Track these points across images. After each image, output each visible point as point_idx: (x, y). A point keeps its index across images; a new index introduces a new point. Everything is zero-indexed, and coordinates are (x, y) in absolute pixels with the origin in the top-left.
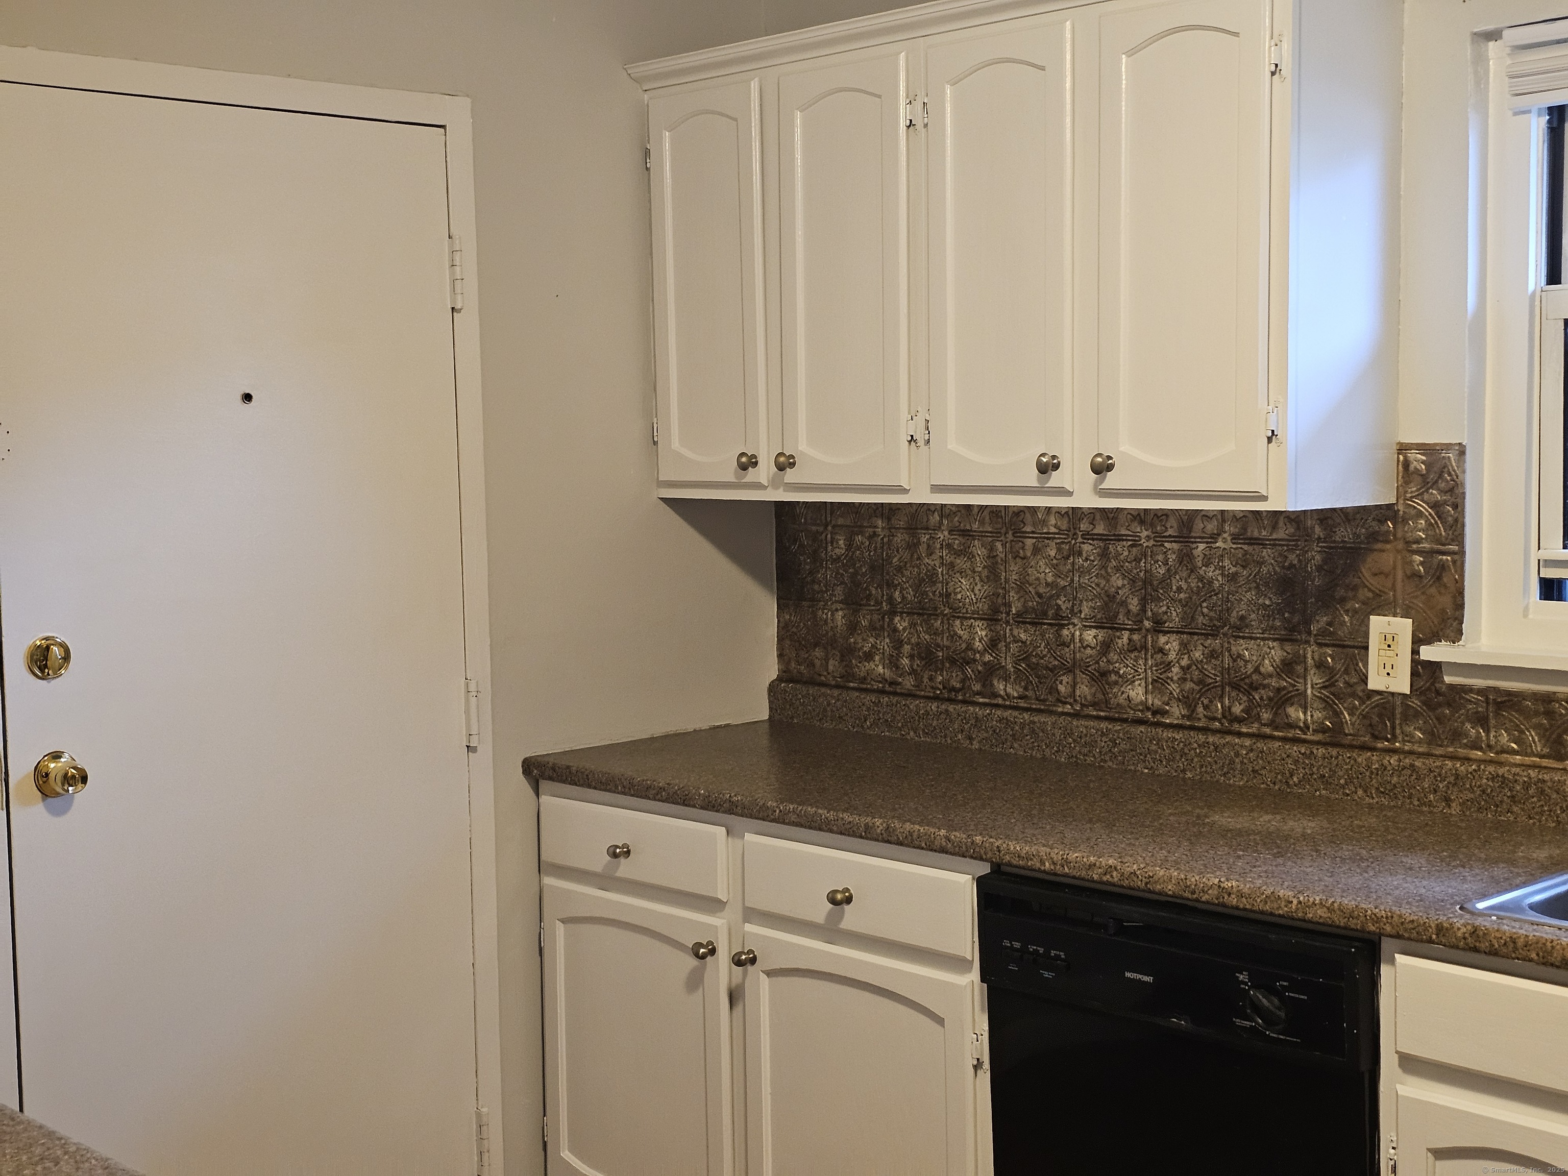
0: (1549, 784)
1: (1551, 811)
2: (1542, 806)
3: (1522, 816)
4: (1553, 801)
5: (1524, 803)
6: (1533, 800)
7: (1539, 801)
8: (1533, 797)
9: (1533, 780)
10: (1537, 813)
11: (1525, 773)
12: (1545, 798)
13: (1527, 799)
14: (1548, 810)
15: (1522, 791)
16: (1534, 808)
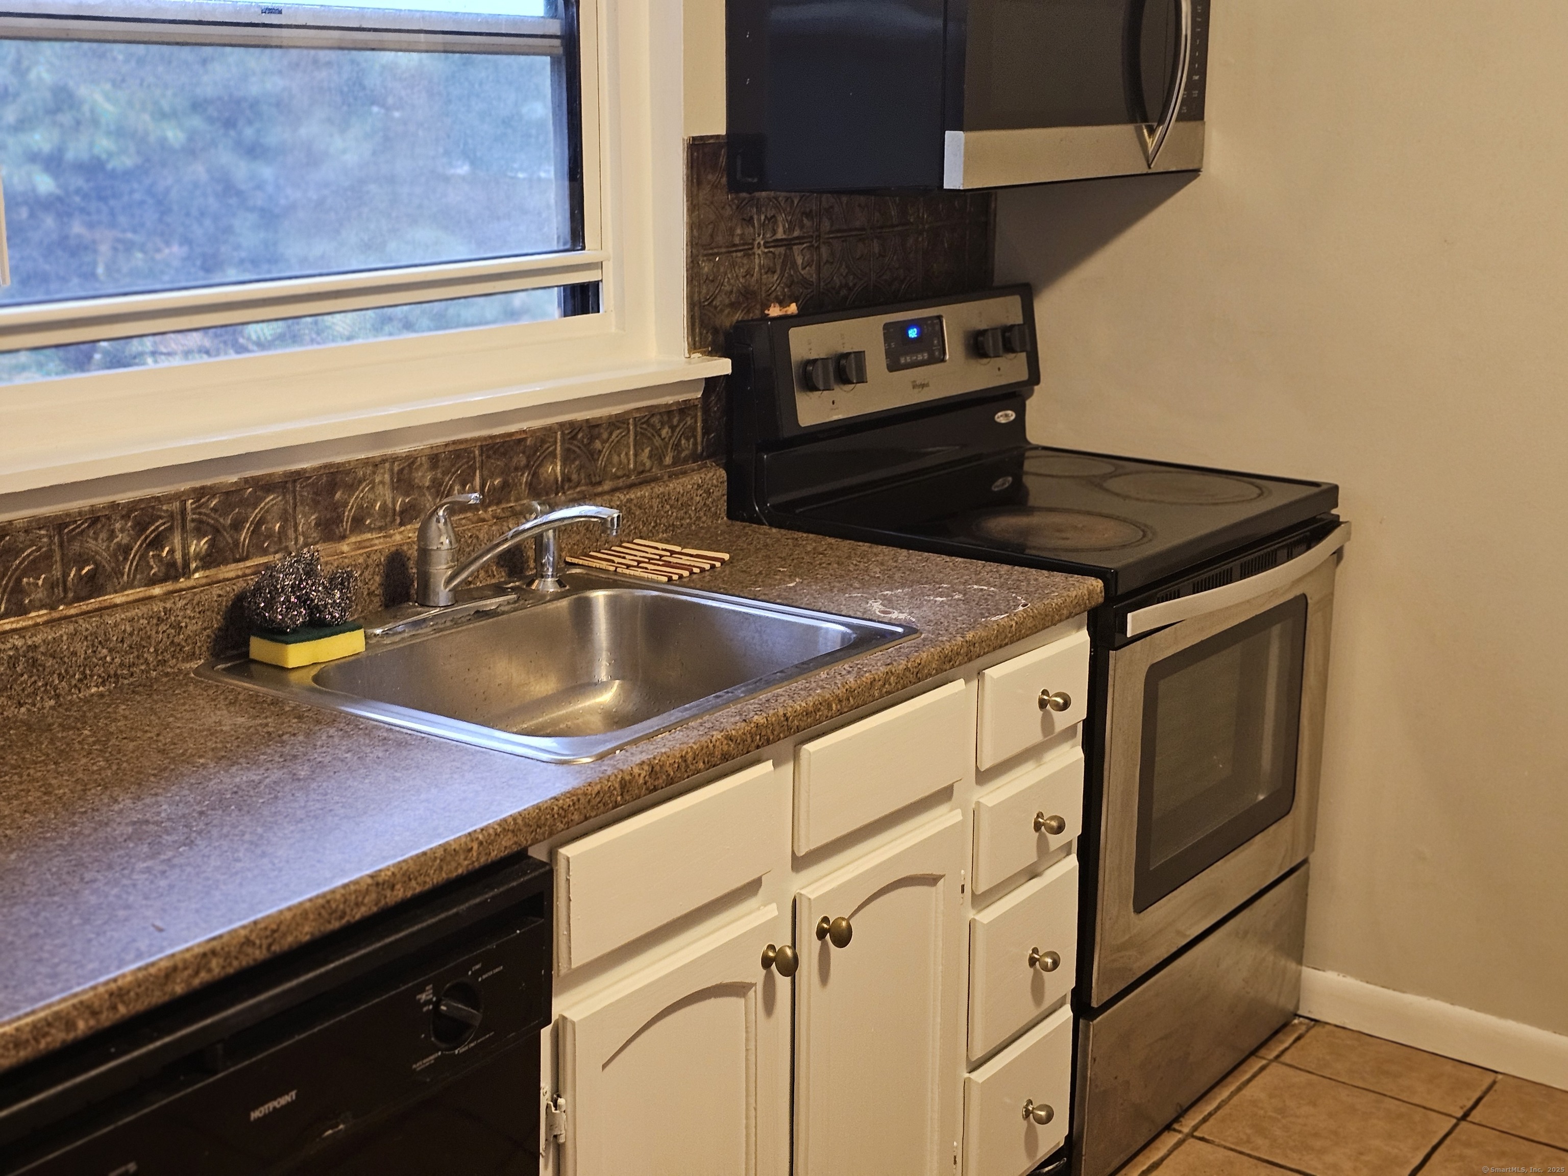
0: (42, 649)
1: (46, 684)
2: (35, 682)
3: (10, 707)
4: (48, 670)
5: (11, 688)
6: (23, 679)
7: (30, 677)
8: (22, 675)
9: (21, 652)
10: (28, 696)
11: (9, 645)
12: (38, 670)
13: (15, 680)
14: (43, 686)
15: (8, 672)
16: (23, 690)
